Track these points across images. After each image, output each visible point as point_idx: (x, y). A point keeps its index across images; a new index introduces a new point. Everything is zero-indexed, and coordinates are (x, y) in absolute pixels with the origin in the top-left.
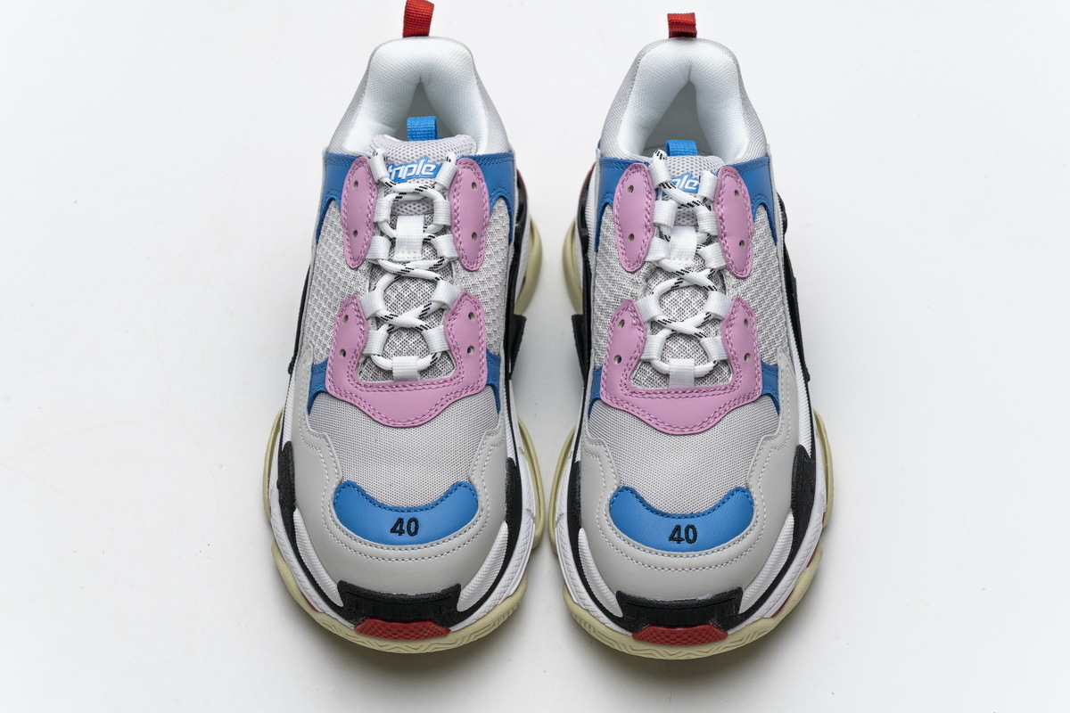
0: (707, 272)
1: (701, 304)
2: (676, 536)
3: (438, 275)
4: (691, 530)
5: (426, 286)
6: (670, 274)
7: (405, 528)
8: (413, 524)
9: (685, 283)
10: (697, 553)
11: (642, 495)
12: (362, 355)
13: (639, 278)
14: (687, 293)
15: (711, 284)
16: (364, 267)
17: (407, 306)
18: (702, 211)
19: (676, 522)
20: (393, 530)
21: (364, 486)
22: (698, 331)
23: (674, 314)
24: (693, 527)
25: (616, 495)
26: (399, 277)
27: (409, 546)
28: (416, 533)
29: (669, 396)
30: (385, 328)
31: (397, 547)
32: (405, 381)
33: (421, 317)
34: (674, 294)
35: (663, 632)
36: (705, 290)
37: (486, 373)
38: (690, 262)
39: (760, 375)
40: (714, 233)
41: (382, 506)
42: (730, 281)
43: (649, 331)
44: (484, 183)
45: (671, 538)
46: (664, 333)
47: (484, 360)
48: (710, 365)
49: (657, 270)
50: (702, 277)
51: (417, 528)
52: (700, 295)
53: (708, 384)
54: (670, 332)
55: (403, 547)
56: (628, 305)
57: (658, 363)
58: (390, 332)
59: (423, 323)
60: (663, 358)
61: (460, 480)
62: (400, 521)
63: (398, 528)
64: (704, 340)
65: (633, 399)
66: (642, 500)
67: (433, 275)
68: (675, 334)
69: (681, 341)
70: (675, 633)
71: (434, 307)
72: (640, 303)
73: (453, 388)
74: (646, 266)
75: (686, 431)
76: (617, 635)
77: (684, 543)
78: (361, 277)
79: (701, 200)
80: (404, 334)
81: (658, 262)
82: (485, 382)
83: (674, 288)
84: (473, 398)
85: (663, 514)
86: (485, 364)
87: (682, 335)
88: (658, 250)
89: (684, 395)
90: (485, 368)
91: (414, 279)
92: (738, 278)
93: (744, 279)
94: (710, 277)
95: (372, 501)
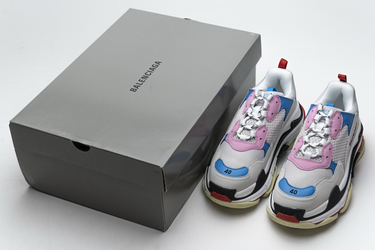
0: (324, 134)
1: (319, 141)
2: (292, 192)
3: (259, 119)
4: (296, 191)
5: (256, 121)
6: (314, 132)
7: (228, 172)
8: (230, 172)
9: (317, 135)
10: (295, 197)
11: (288, 181)
12: (235, 133)
13: (306, 131)
14: (317, 138)
15: (323, 137)
16: (245, 114)
17: (249, 125)
18: (327, 119)
19: (292, 189)
20: (225, 172)
21: (223, 161)
22: (315, 146)
23: (312, 141)
24: (297, 191)
25: (282, 180)
26: (251, 118)
27: (227, 176)
28: (230, 174)
29: (303, 160)
30: (243, 128)
31: (224, 175)
32: (242, 140)
33: (252, 128)
34: (313, 137)
35: (282, 215)
36: (321, 138)
37: (263, 146)
38: (320, 131)
39: (330, 163)
40: (329, 125)
41: (225, 166)
42: (330, 138)
43: (304, 144)
44: (280, 103)
45: (290, 192)
46: (307, 145)
47: (264, 143)
48: (316, 155)
49: (311, 130)
50: (322, 135)
51: (230, 173)
52: (320, 139)
53: (314, 160)
54: (309, 145)
55: (225, 176)
56: (302, 137)
57: (303, 151)
58: (244, 129)
59: (251, 129)
60: (304, 151)
61: (246, 166)
62: (228, 170)
63: (226, 172)
64: (316, 149)
65: (295, 159)
66: (287, 182)
67: (258, 119)
68: (309, 146)
69: (311, 148)
70: (285, 216)
71: (255, 126)
72: (304, 137)
73: (253, 146)
74: (309, 129)
75: (304, 169)
76: (273, 215)
77: (293, 194)
78: (243, 116)
79: (328, 117)
80: (246, 131)
81: (312, 128)
82: (262, 148)
83: (314, 136)
84: (257, 150)
85: (291, 186)
86: (264, 144)
87: (312, 147)
88: (313, 126)
89: (307, 161)
90: (263, 145)
91: (254, 119)
92: (332, 138)
93: (334, 139)
94: (324, 135)
95: (223, 164)
